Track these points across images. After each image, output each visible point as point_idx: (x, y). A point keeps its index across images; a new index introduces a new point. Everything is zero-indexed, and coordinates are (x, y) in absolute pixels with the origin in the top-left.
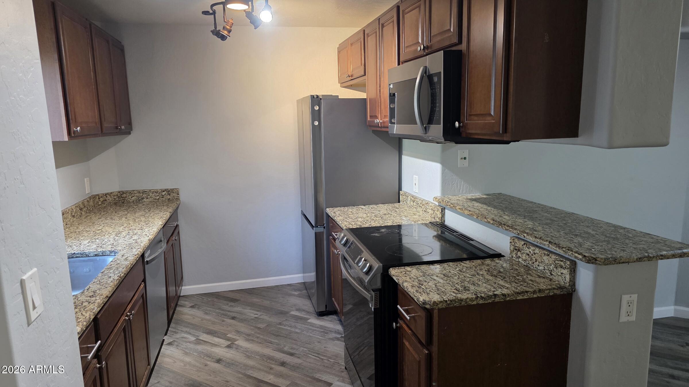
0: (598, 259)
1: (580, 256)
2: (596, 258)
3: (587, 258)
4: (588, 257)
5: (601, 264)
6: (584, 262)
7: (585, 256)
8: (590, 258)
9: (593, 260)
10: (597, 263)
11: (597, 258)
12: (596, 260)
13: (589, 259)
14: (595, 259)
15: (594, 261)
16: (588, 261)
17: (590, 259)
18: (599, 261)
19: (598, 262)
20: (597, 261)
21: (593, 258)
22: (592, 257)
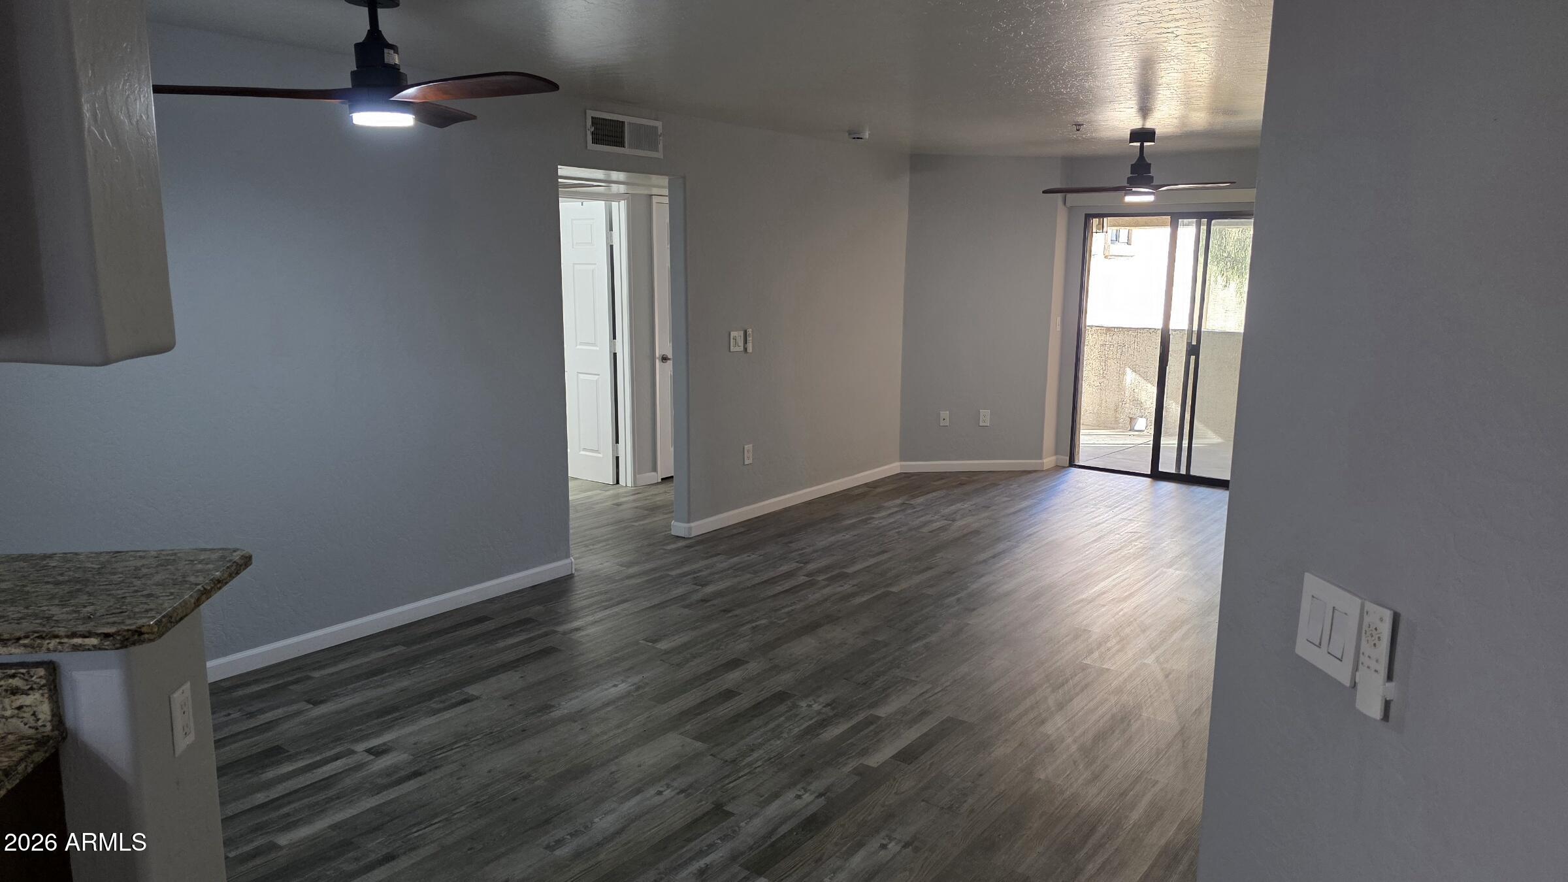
0: (144, 630)
1: (92, 639)
2: (139, 630)
3: (118, 638)
4: (117, 633)
5: (155, 639)
6: (112, 649)
7: (107, 636)
8: (125, 633)
9: (133, 635)
10: (145, 639)
11: (140, 628)
12: (141, 634)
13: (124, 636)
14: (136, 631)
15: (136, 637)
16: (122, 642)
17: (127, 637)
18: (148, 633)
19: (146, 636)
20: (143, 636)
21: (130, 632)
22: (128, 630)
